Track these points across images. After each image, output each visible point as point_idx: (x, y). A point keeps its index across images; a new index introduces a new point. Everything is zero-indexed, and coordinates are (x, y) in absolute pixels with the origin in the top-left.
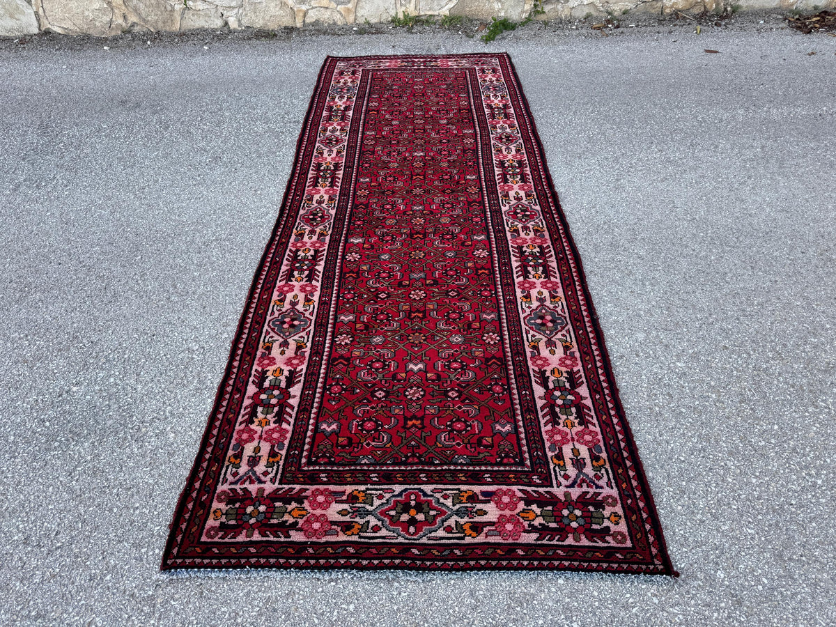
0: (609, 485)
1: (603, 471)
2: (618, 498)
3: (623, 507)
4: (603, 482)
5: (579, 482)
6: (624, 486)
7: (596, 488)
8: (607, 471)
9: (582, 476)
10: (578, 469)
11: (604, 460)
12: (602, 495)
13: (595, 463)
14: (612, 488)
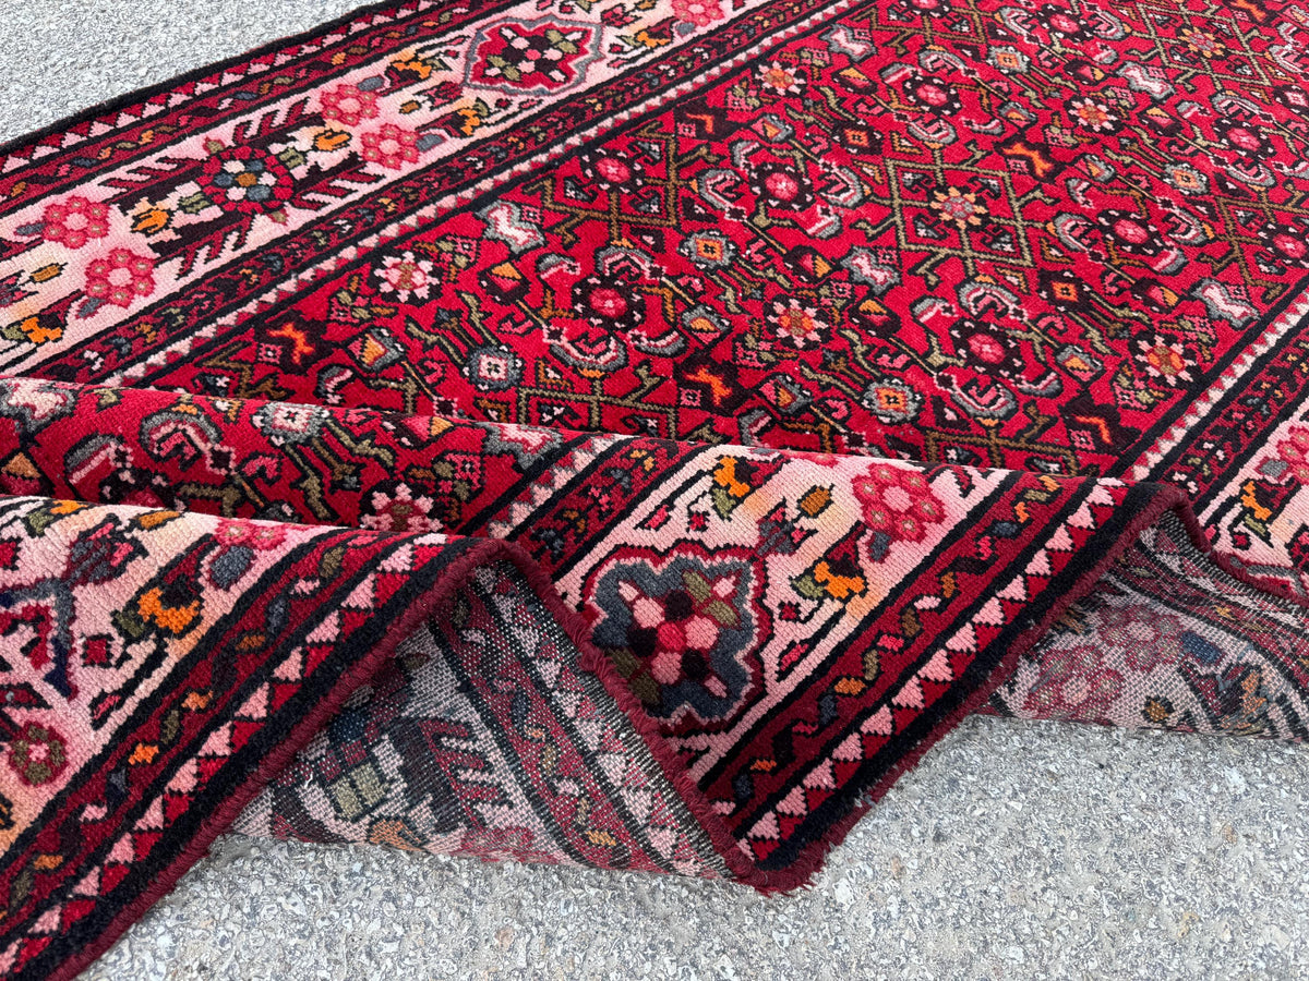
0: (102, 708)
1: (141, 651)
2: (69, 773)
3: (51, 808)
4: (92, 681)
5: (18, 608)
6: (144, 754)
7: (49, 678)
8: (154, 660)
9: (50, 601)
10: (72, 564)
11: (197, 620)
12: (37, 714)
13: (150, 603)
14: (97, 724)
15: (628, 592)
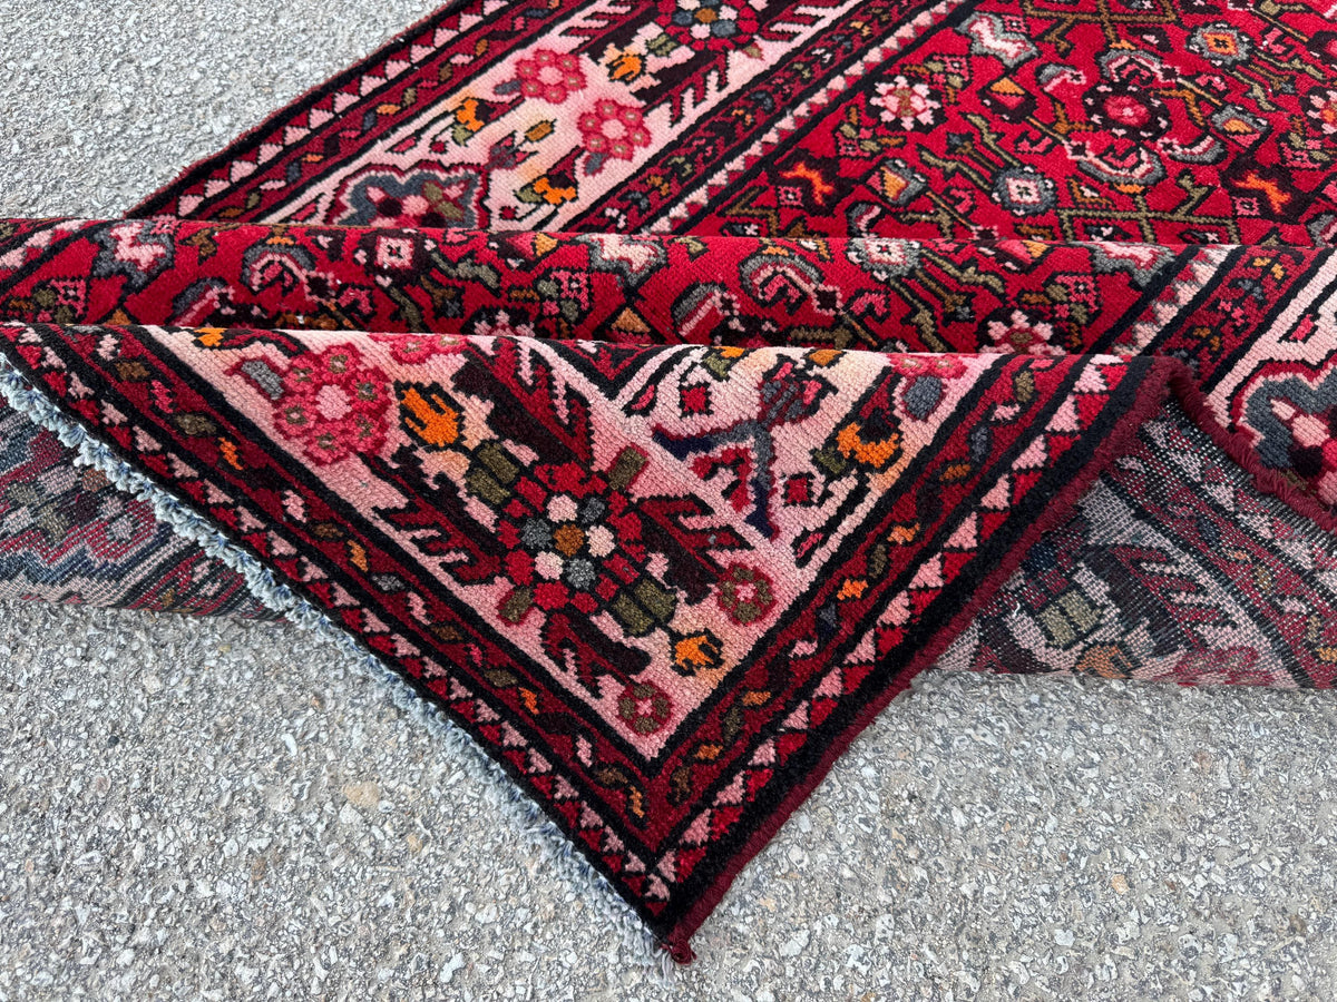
0: (806, 546)
1: (843, 488)
2: (778, 610)
3: (761, 645)
4: (793, 520)
5: (717, 453)
6: (852, 589)
7: (750, 520)
8: (856, 497)
9: (750, 442)
10: (766, 405)
11: (899, 453)
12: (740, 556)
13: (849, 438)
14: (802, 562)
15: (1283, 410)
